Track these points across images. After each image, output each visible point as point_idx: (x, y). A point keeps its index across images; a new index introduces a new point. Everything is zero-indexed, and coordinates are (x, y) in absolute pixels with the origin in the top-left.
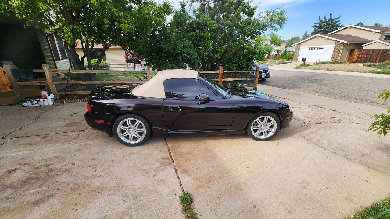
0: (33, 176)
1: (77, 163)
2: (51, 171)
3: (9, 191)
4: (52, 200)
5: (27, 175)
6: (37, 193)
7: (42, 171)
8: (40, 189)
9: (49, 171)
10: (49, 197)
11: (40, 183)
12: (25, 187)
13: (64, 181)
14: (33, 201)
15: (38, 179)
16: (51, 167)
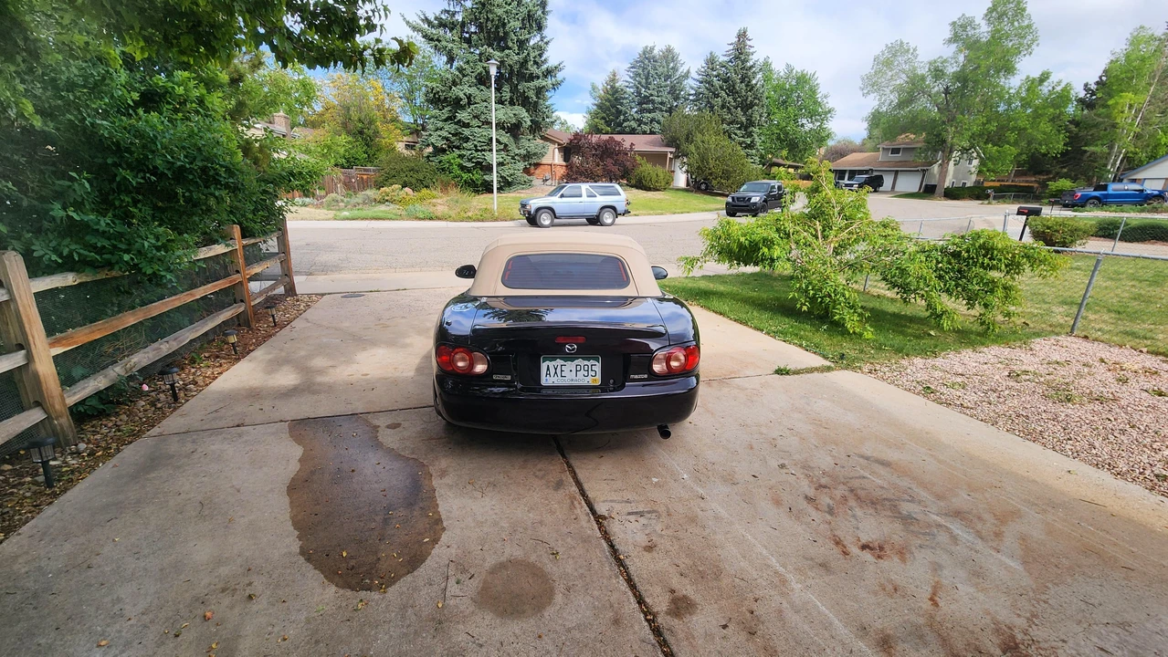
0: (852, 503)
1: (774, 463)
2: (821, 486)
3: (906, 508)
4: (869, 453)
5: (859, 512)
6: (873, 473)
7: (831, 498)
8: (867, 474)
9: (825, 487)
10: (867, 458)
11: (856, 483)
12: (881, 493)
13: (829, 459)
14: (888, 469)
15: (852, 491)
16: (811, 492)
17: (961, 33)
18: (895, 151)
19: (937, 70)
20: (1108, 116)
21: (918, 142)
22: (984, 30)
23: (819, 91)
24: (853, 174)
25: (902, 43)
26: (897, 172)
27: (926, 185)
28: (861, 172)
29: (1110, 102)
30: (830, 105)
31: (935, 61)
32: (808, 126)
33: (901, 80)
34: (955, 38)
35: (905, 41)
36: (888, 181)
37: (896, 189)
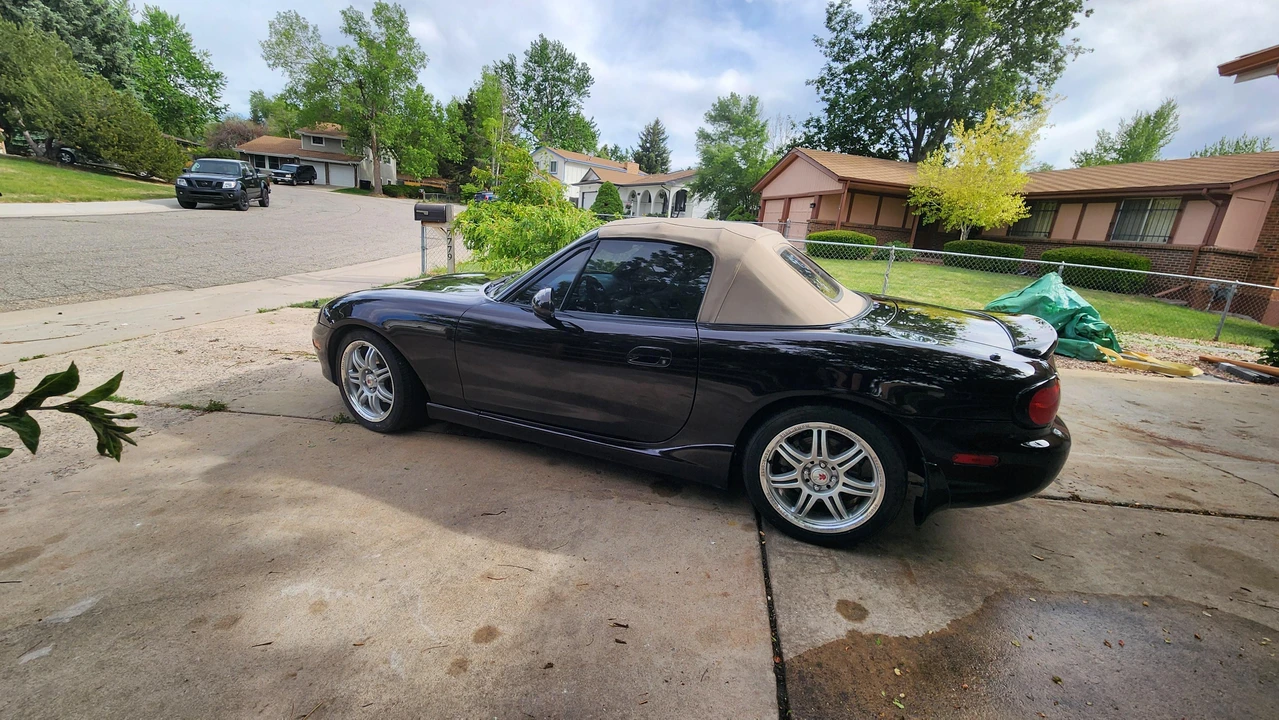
17: (352, 24)
18: (318, 140)
19: (346, 58)
20: (484, 134)
21: (343, 134)
22: (375, 30)
23: (193, 44)
24: (275, 162)
25: (297, 15)
26: (327, 164)
27: (361, 181)
28: (285, 160)
29: (484, 124)
30: (215, 68)
31: (344, 50)
32: (191, 91)
33: (311, 61)
34: (349, 30)
35: (301, 15)
36: (320, 172)
37: (333, 181)
